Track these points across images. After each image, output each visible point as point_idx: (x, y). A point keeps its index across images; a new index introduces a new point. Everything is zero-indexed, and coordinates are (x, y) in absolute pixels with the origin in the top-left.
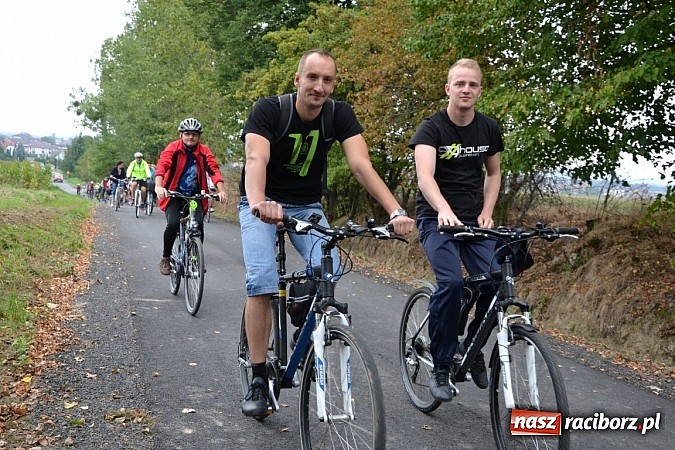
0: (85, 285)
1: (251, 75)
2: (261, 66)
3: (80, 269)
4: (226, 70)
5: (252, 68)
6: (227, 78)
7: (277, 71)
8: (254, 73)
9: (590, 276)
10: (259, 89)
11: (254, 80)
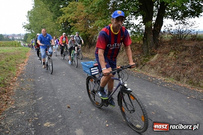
0: (26, 64)
1: (59, 18)
2: (61, 15)
3: (25, 62)
4: (54, 17)
5: (59, 16)
6: (55, 18)
7: (64, 17)
8: (60, 17)
9: (124, 53)
10: (61, 21)
11: (60, 19)
